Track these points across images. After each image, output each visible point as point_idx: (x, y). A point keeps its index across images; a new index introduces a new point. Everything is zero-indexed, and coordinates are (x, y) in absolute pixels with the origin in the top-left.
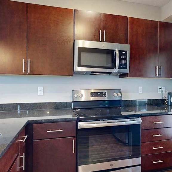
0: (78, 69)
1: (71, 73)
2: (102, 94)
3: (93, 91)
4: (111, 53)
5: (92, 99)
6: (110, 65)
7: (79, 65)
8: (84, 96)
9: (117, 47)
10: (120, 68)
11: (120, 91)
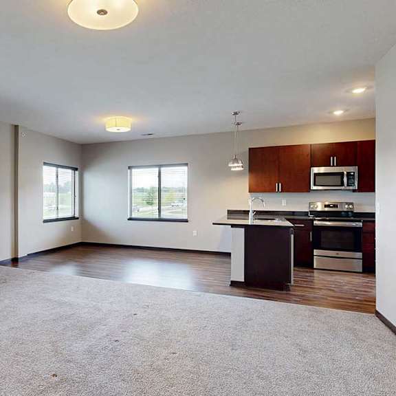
0: (314, 188)
1: (308, 190)
2: (335, 206)
3: (327, 203)
4: (341, 174)
5: (326, 209)
6: (339, 184)
7: (315, 185)
8: (320, 208)
9: (345, 170)
10: (348, 185)
11: (352, 204)
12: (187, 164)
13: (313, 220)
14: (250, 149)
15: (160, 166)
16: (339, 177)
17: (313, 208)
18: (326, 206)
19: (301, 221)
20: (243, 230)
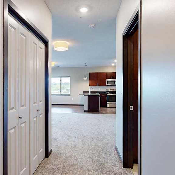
2: (113, 90)
6: (114, 84)
7: (107, 84)
9: (115, 80)
12: (70, 77)
13: (107, 94)
14: (90, 73)
15: (61, 77)
16: (114, 82)
17: (107, 90)
18: (111, 90)
19: (103, 94)
20: (87, 96)
